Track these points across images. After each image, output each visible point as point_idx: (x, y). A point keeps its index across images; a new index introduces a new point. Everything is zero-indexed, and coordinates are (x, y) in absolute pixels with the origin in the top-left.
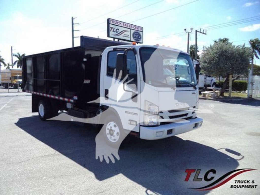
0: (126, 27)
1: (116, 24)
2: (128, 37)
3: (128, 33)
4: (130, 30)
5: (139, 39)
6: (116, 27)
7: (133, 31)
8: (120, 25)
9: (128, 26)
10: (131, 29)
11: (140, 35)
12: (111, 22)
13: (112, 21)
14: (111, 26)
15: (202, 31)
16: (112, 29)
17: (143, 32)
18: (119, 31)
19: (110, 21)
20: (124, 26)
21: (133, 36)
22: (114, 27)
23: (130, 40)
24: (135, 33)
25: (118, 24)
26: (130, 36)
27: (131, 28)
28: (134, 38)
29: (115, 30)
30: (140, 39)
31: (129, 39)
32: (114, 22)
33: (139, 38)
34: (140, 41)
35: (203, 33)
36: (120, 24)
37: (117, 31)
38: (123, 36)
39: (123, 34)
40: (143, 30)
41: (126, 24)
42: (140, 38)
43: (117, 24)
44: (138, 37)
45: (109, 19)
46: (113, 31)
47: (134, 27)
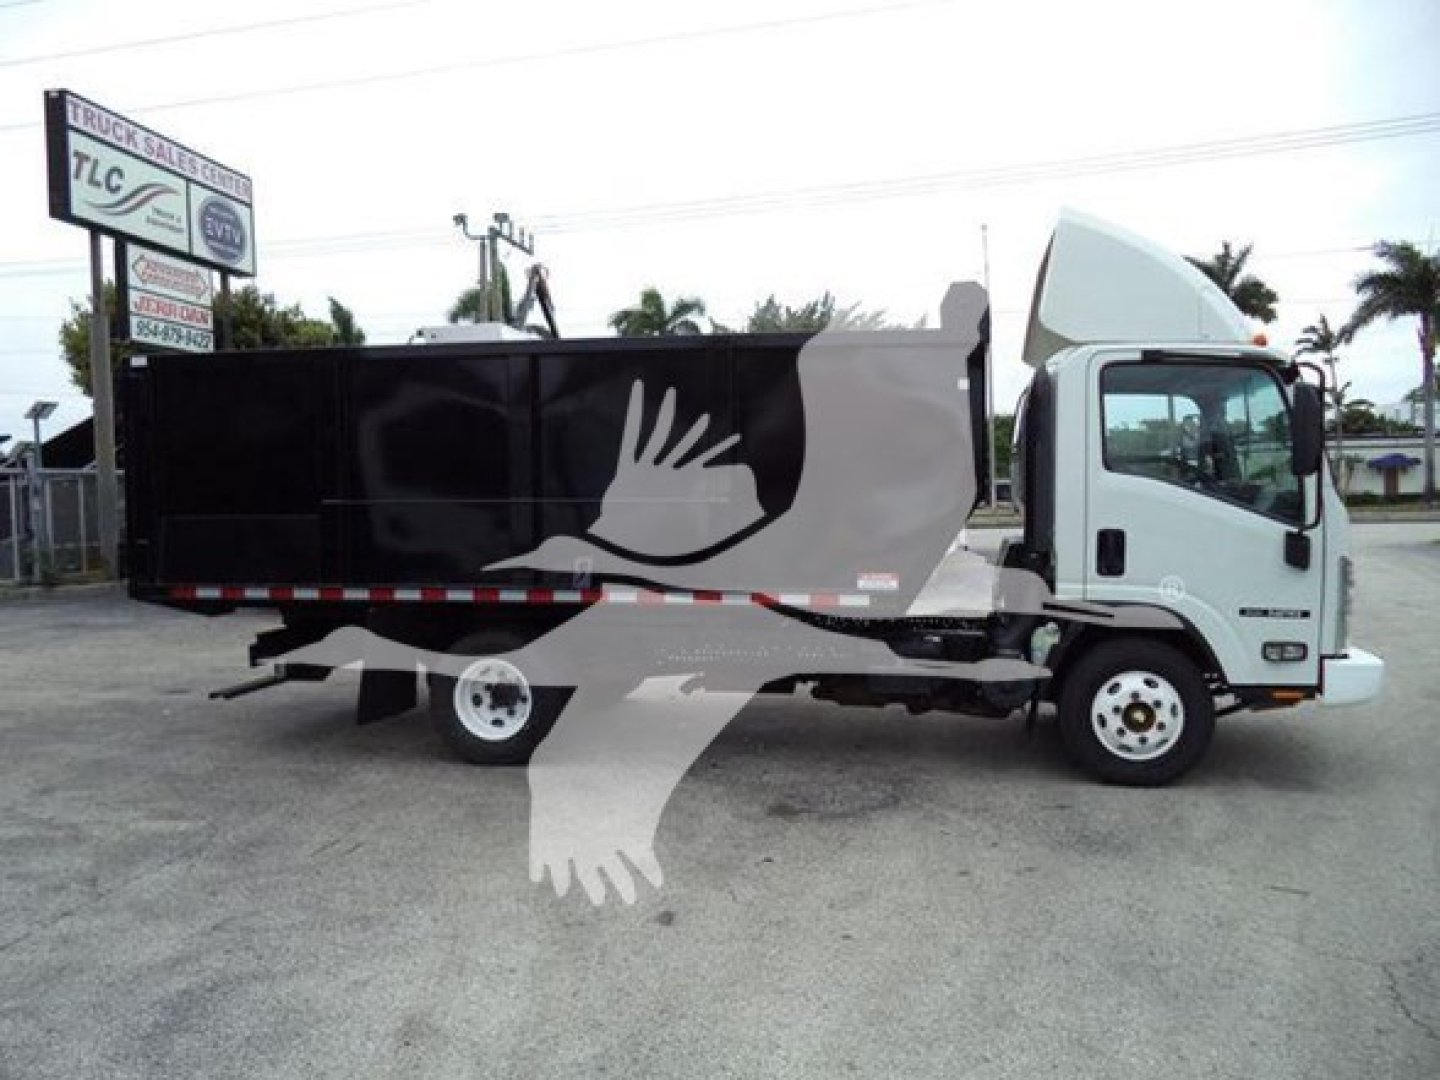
0: (160, 161)
1: (106, 132)
2: (179, 231)
3: (173, 204)
4: (182, 182)
5: (235, 251)
6: (108, 158)
7: (200, 196)
8: (131, 148)
9: (175, 158)
10: (189, 180)
11: (237, 224)
12: (75, 118)
13: (80, 112)
14: (75, 142)
15: (516, 238)
16: (87, 167)
17: (249, 205)
18: (128, 185)
19: (70, 108)
20: (153, 158)
21: (203, 225)
22: (93, 156)
23: (185, 249)
24: (213, 210)
25: (120, 139)
26: (184, 225)
27: (188, 174)
28: (207, 237)
29: (100, 176)
30: (241, 247)
31: (179, 242)
32: (95, 121)
33: (231, 243)
34: (243, 265)
35: (521, 247)
36: (130, 137)
37: (115, 180)
38: (148, 220)
39: (146, 210)
40: (251, 197)
41: (161, 146)
42: (237, 240)
43: (109, 138)
44: (228, 235)
45: (63, 93)
46: (93, 182)
47: (208, 173)
